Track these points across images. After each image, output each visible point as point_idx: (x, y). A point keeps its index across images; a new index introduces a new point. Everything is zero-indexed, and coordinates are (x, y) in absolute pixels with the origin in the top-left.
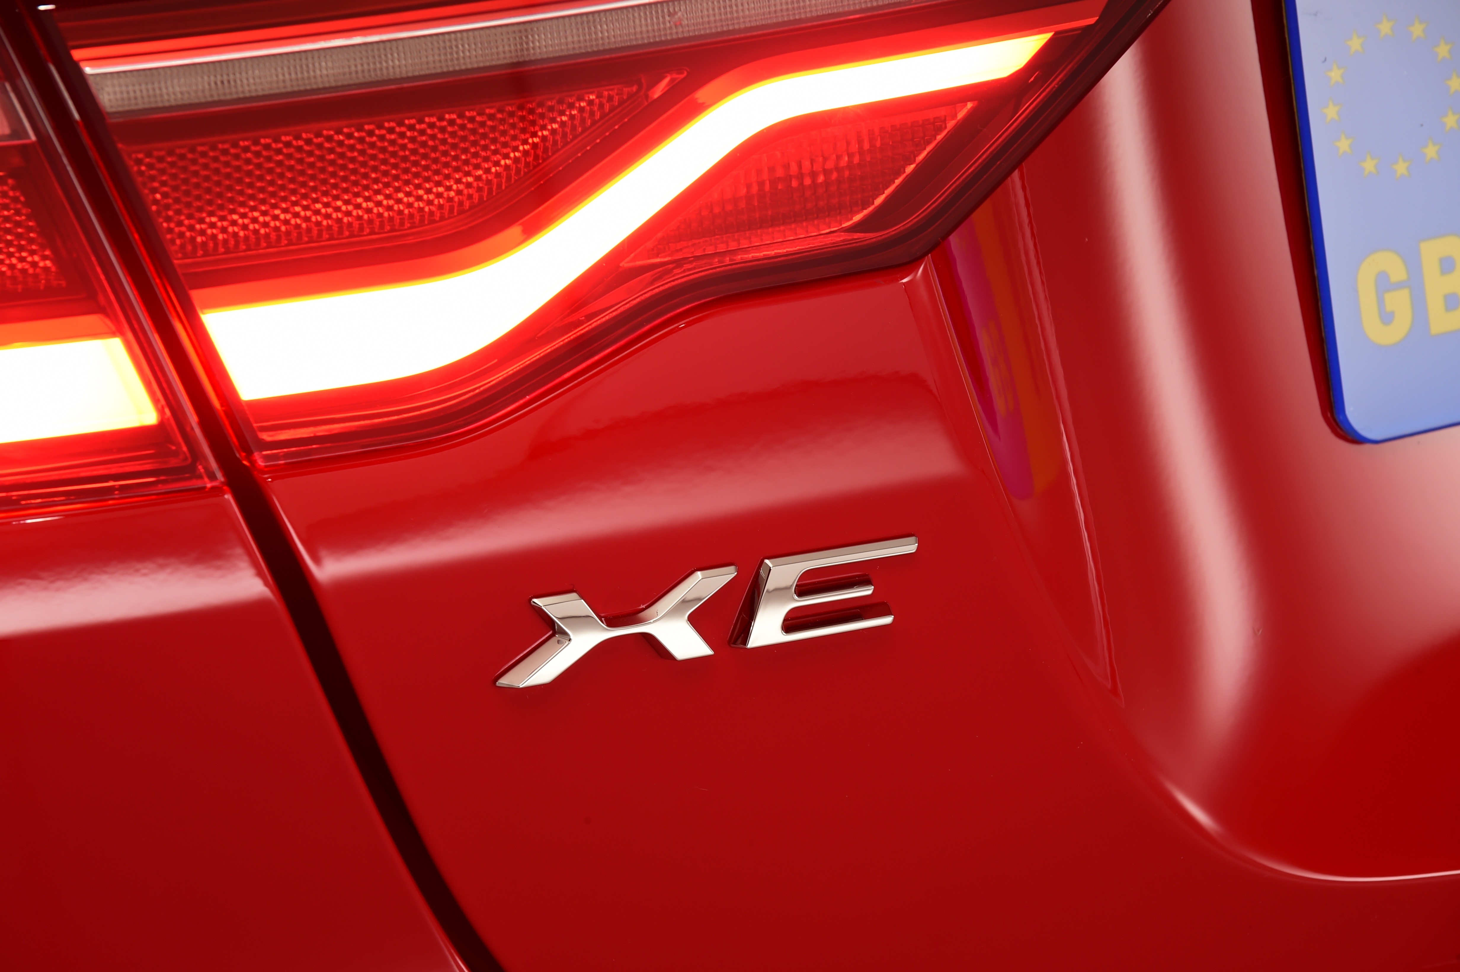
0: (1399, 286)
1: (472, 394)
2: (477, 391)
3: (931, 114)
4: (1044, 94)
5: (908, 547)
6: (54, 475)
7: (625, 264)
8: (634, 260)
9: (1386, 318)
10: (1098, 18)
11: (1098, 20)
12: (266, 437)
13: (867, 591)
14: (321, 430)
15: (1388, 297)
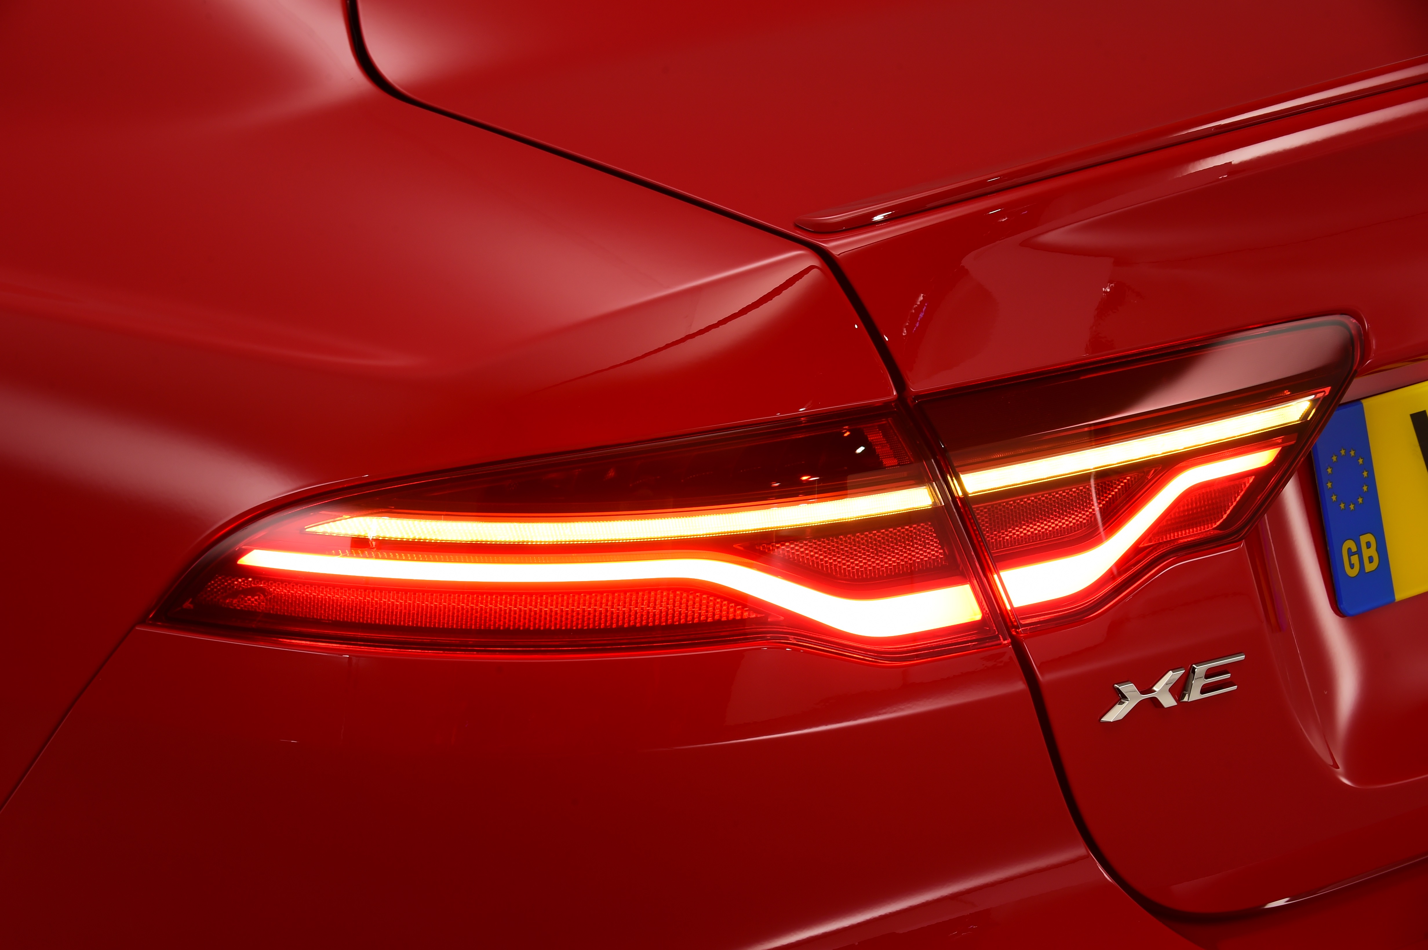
0: (1354, 554)
1: (1093, 601)
2: (1095, 599)
3: (1237, 482)
4: (1281, 472)
5: (1242, 657)
6: (950, 642)
7: (1141, 546)
8: (1144, 544)
9: (1352, 566)
10: (1295, 441)
11: (1295, 443)
12: (1023, 622)
13: (1228, 676)
14: (1042, 618)
15: (1352, 557)
